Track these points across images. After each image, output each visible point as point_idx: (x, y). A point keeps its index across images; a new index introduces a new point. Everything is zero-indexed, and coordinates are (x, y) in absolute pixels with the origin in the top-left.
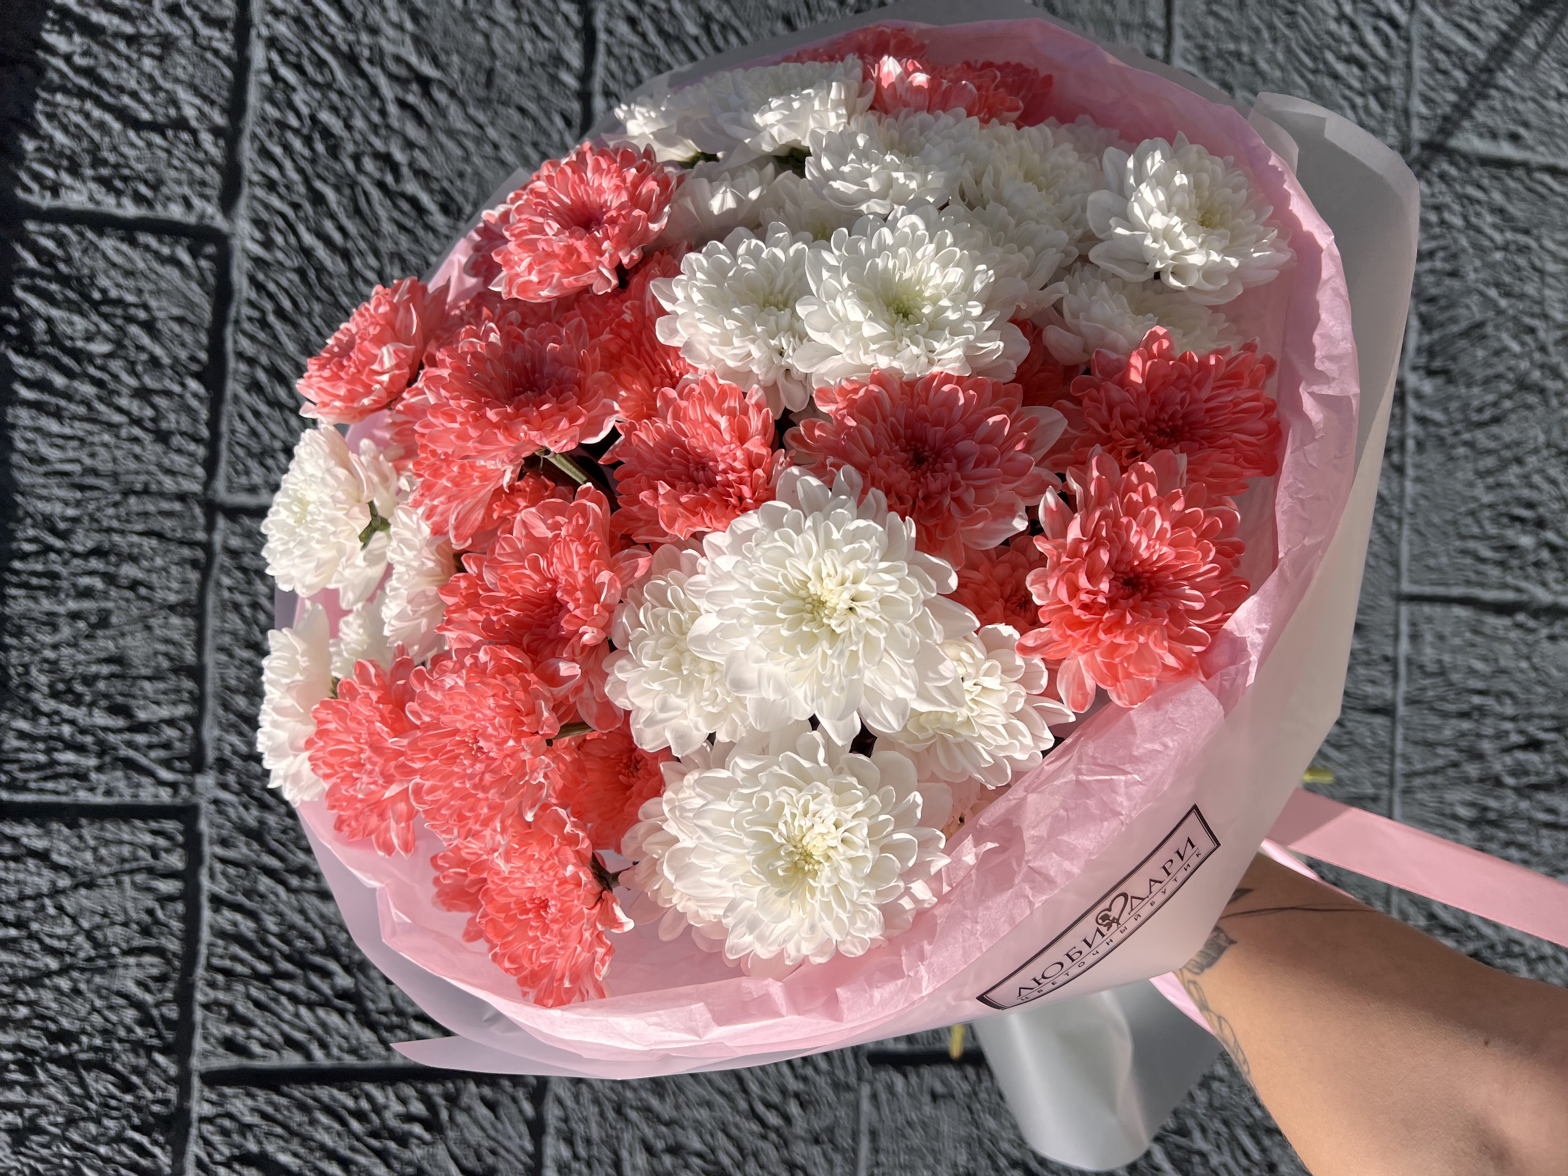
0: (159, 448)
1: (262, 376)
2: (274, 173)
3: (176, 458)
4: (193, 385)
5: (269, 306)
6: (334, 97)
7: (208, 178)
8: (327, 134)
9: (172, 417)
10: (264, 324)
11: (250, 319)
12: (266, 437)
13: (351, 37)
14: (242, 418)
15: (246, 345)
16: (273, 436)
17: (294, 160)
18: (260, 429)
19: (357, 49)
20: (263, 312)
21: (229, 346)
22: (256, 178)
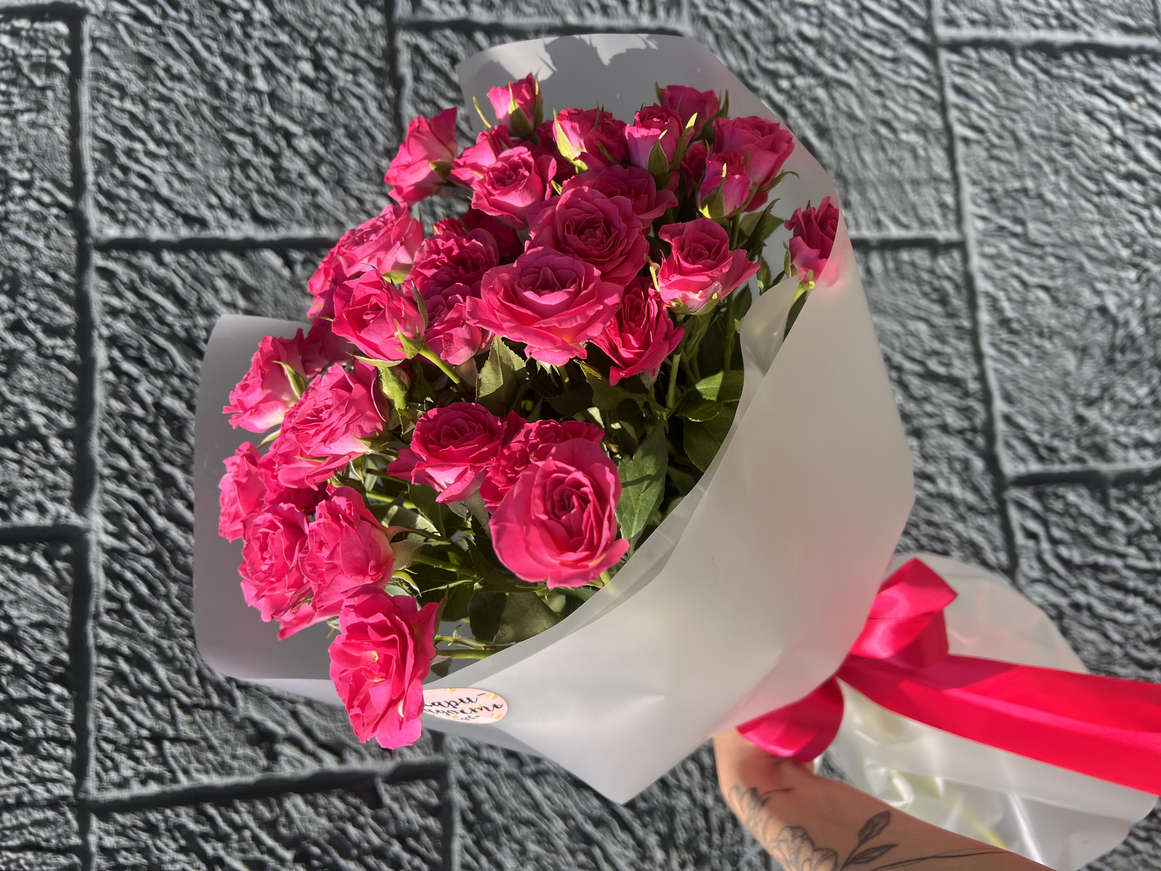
0: (28, 759)
1: (124, 666)
2: (123, 464)
3: (45, 765)
4: (57, 689)
5: (126, 595)
6: (176, 381)
7: (59, 480)
8: (171, 417)
9: (39, 723)
10: (123, 614)
11: (109, 611)
12: (133, 727)
13: (187, 323)
14: (108, 713)
15: (107, 639)
16: (140, 725)
17: (141, 449)
18: (127, 720)
19: (196, 332)
20: (120, 601)
21: (91, 641)
22: (107, 471)
